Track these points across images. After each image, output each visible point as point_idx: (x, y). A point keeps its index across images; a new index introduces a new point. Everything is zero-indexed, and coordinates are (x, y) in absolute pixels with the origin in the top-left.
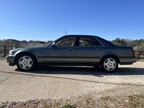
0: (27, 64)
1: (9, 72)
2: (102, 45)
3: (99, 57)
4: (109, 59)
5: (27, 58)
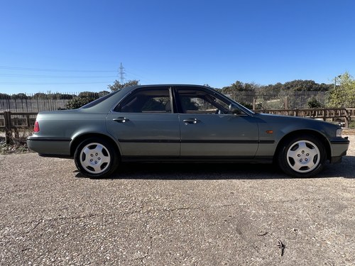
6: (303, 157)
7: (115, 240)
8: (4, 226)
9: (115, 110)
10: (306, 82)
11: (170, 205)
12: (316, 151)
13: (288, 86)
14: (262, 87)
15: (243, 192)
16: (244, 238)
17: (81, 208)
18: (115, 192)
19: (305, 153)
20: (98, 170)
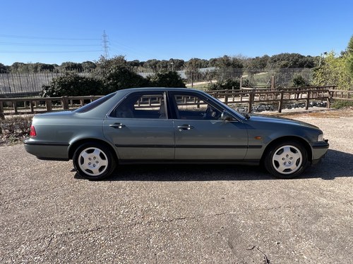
6: (287, 160)
7: (124, 259)
8: (20, 245)
9: (111, 115)
10: (293, 55)
11: (168, 215)
12: (299, 155)
13: (275, 60)
14: (250, 59)
15: (233, 196)
16: (235, 253)
17: (87, 220)
18: (115, 197)
19: (289, 157)
20: (96, 173)
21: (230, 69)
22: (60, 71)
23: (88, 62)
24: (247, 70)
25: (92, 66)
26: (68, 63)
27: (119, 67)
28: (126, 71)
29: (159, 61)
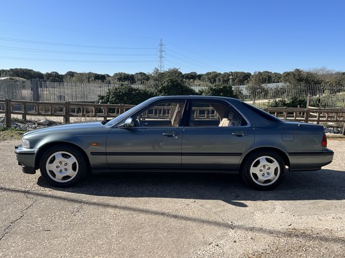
0: (66, 170)
1: (23, 189)
2: (246, 124)
3: (239, 154)
4: (262, 159)
5: (64, 156)
21: (302, 85)
22: (112, 82)
23: (141, 73)
24: (327, 86)
25: (145, 78)
26: (120, 74)
27: (171, 80)
28: (178, 85)
29: (220, 74)
